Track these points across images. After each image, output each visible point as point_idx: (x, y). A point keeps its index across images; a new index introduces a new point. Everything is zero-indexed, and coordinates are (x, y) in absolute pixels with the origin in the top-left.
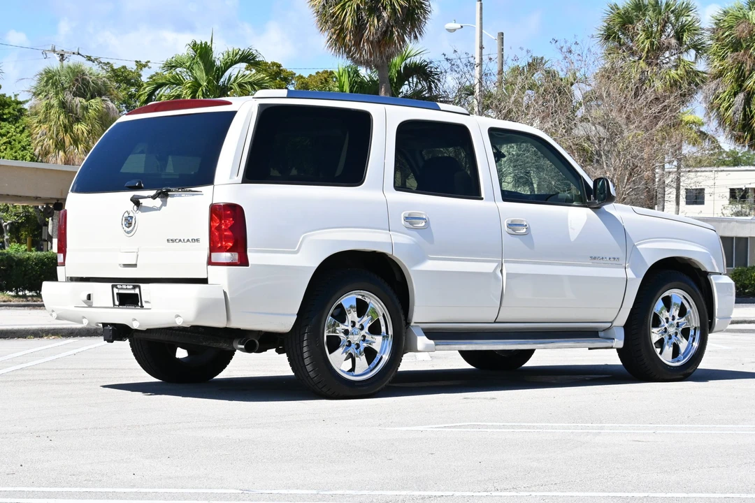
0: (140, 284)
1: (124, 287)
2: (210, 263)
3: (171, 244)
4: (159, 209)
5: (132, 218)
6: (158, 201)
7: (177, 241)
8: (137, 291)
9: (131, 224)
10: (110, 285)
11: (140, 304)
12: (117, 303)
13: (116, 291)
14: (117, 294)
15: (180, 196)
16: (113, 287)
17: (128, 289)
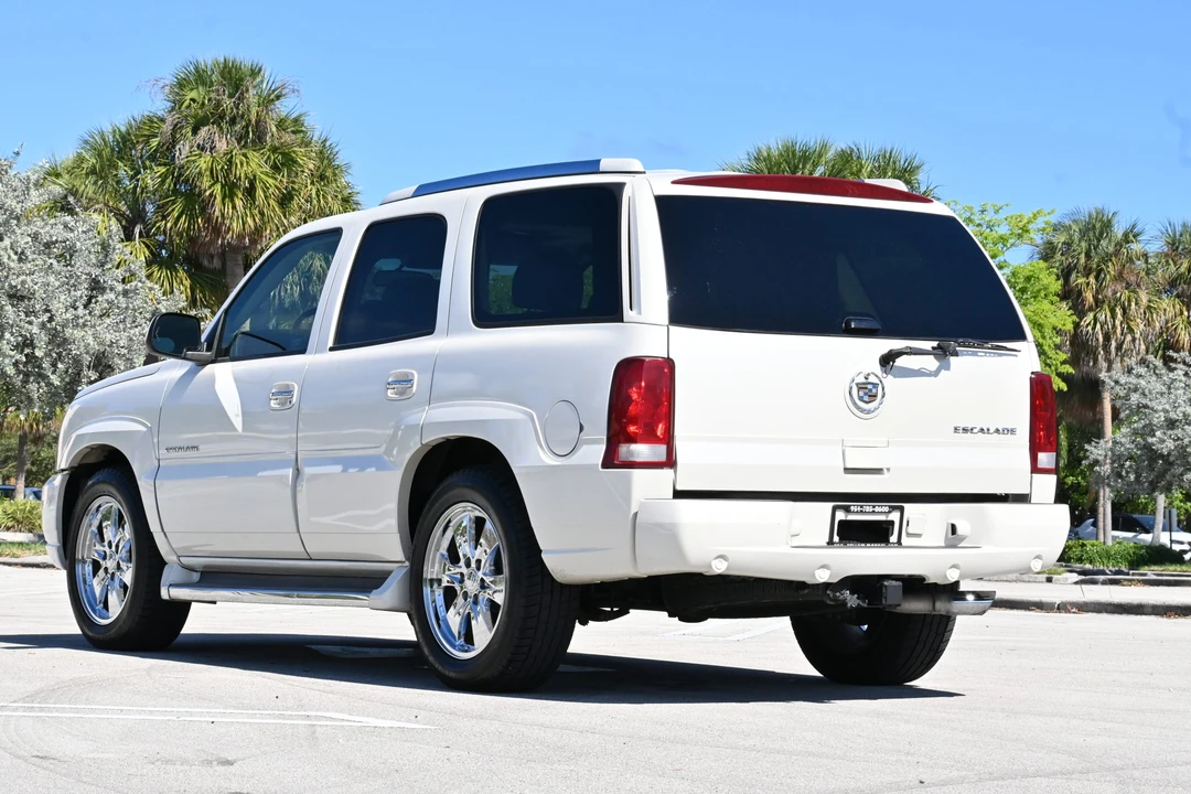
0: (905, 505)
1: (868, 509)
2: (1035, 469)
3: (961, 435)
4: (936, 373)
5: (875, 385)
6: (930, 363)
7: (975, 431)
8: (895, 516)
9: (875, 396)
10: (831, 505)
11: (893, 539)
12: (836, 539)
13: (840, 516)
14: (840, 522)
15: (975, 354)
16: (834, 509)
17: (877, 513)
